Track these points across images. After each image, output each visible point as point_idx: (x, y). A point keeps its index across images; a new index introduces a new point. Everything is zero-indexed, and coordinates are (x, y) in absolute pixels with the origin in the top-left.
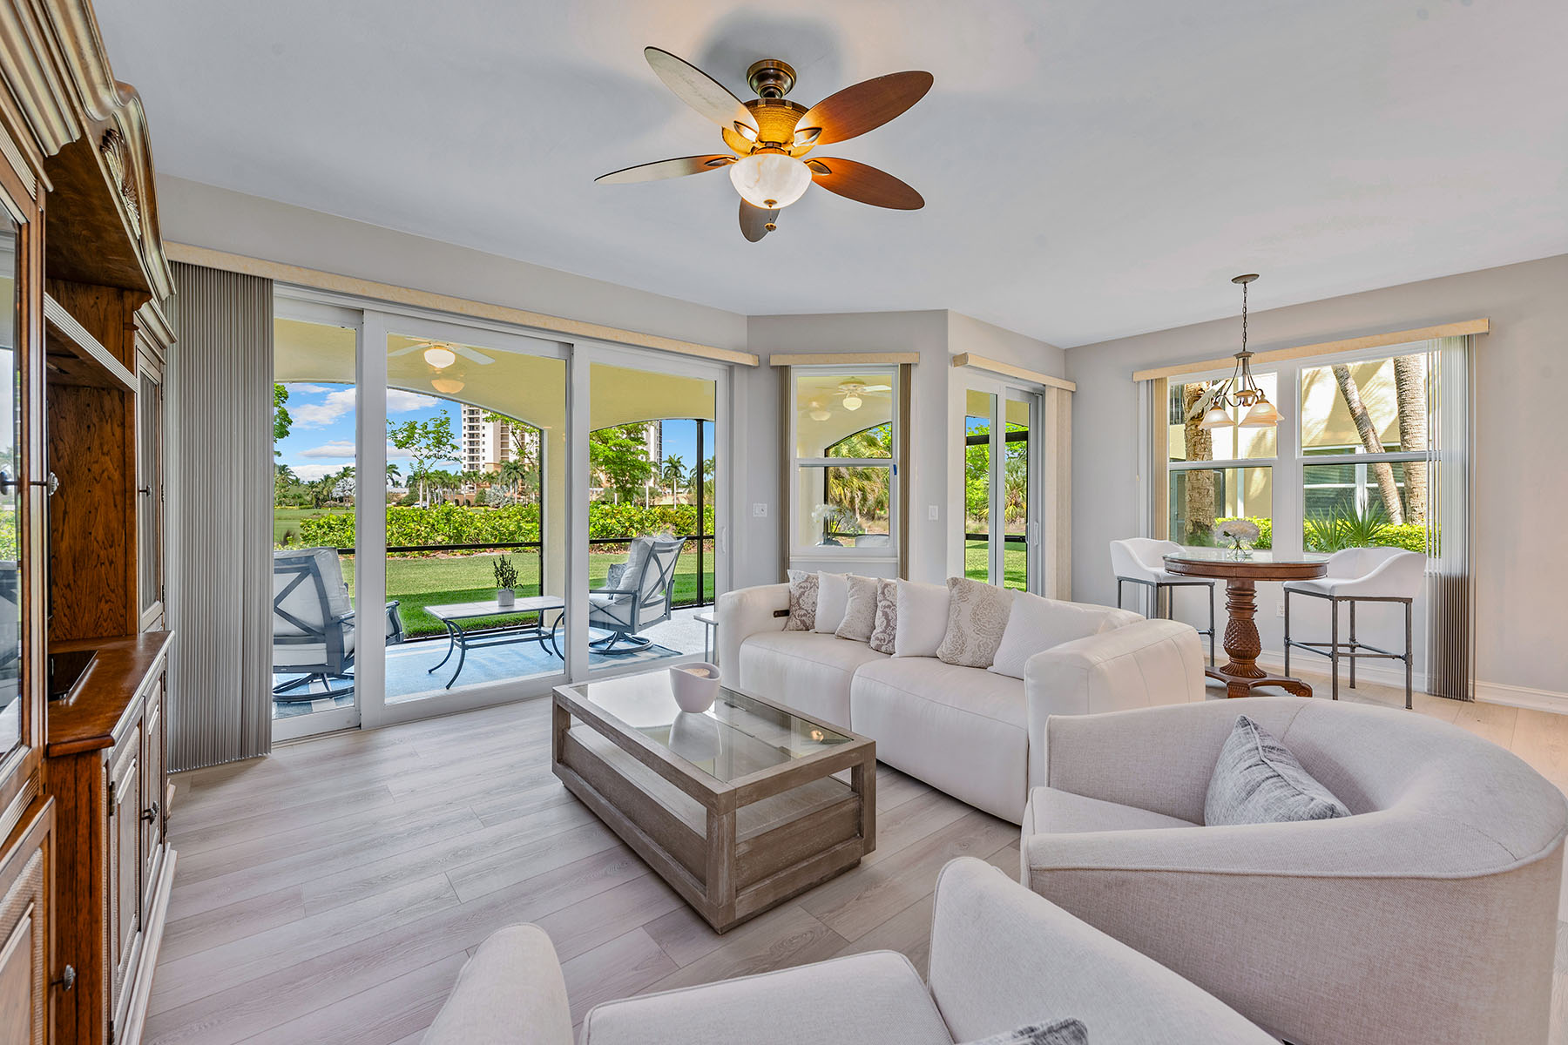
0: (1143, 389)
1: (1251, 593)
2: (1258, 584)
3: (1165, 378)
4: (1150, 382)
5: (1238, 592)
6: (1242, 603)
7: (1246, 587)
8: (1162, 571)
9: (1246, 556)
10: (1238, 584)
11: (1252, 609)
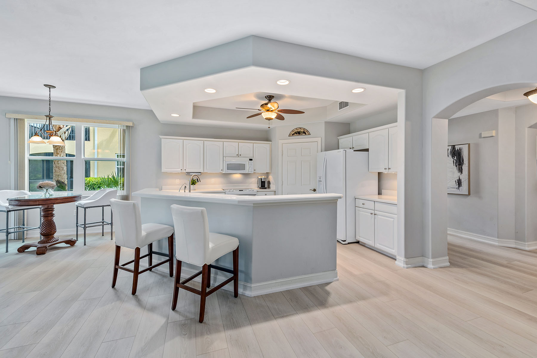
0: (12, 122)
1: (52, 209)
2: (55, 206)
3: (24, 120)
4: (16, 120)
5: (46, 210)
6: (48, 214)
7: (50, 207)
8: (7, 205)
9: (51, 195)
10: (46, 206)
11: (52, 215)
